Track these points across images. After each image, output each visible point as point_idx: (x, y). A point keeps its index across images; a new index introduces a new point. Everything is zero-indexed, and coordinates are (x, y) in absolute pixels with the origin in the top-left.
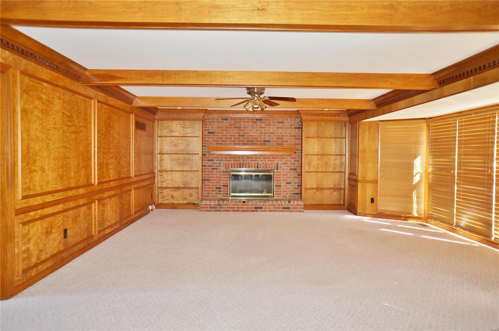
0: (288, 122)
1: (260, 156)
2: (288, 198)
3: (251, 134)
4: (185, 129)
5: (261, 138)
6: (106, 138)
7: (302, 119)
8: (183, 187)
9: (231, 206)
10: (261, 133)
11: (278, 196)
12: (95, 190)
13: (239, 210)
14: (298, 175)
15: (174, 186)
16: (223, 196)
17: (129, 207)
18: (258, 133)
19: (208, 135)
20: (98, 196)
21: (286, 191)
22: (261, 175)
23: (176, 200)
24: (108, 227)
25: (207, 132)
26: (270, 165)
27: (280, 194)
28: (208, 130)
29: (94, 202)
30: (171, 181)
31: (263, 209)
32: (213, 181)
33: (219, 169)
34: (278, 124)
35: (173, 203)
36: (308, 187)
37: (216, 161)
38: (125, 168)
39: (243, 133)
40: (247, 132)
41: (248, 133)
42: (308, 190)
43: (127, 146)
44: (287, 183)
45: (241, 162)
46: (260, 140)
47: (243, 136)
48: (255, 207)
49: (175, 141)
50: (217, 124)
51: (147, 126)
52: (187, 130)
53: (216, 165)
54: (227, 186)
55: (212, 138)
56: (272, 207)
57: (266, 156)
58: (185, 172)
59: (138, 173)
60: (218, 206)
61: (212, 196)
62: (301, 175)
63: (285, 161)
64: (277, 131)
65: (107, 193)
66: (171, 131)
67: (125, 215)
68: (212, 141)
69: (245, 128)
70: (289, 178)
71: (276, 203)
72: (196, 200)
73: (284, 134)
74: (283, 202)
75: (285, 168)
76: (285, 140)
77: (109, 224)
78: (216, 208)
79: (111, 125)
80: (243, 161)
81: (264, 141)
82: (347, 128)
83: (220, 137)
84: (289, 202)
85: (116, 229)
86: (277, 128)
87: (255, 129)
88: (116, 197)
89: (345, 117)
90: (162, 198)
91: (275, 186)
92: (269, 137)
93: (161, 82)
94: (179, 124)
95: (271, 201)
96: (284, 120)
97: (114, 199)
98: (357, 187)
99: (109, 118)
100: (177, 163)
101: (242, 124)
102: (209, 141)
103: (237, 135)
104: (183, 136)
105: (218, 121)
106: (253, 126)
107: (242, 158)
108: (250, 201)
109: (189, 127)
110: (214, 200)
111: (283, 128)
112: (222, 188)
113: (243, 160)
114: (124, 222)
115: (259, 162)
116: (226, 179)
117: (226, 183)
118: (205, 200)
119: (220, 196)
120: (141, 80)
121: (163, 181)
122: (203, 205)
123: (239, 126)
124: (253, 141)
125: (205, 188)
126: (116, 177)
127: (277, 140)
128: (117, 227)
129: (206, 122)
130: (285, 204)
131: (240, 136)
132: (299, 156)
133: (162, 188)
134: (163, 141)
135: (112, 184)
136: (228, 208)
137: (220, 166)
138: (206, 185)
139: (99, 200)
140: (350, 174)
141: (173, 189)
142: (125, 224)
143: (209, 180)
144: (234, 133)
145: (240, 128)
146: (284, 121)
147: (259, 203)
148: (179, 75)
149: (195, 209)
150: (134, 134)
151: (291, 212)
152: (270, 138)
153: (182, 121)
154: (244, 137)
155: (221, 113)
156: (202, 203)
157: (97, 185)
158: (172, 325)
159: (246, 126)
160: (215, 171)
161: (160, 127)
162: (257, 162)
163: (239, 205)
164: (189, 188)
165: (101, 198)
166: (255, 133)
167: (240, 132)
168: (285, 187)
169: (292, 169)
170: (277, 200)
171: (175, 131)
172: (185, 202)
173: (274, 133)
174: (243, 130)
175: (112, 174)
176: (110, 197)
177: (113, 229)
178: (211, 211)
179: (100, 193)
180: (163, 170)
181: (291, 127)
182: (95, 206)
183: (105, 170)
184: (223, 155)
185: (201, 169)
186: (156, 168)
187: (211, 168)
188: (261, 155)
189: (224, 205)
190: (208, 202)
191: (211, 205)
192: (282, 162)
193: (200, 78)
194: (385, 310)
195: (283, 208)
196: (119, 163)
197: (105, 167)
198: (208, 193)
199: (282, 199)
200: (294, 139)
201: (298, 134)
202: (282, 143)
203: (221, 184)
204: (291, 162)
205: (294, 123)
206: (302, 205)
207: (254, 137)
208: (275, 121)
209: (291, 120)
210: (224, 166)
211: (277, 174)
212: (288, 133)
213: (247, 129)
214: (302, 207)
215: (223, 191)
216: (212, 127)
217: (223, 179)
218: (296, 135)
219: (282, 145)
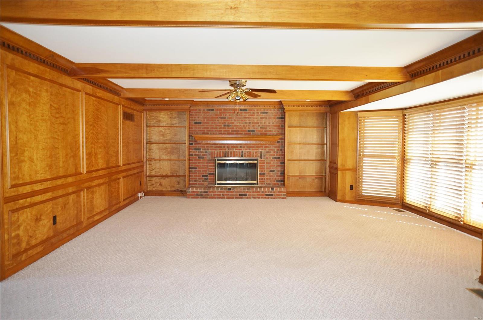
0: (272, 112)
1: (244, 145)
2: (271, 185)
3: (236, 124)
4: (172, 120)
5: (245, 128)
6: (95, 129)
7: (285, 110)
8: (171, 175)
9: (217, 193)
10: (246, 123)
11: (262, 184)
12: (84, 178)
13: (225, 197)
14: (281, 163)
15: (162, 174)
16: (209, 184)
17: (118, 194)
18: (242, 123)
19: (194, 126)
20: (86, 184)
21: (270, 179)
22: (246, 163)
23: (164, 188)
24: (97, 214)
25: (193, 122)
26: (254, 154)
27: (264, 182)
28: (195, 120)
29: (82, 190)
30: (159, 169)
31: (247, 196)
32: (200, 170)
33: (205, 158)
34: (261, 114)
35: (162, 191)
36: (291, 175)
37: (203, 150)
38: (113, 157)
39: (228, 123)
40: (232, 122)
41: (234, 123)
42: (291, 178)
43: (115, 136)
44: (271, 171)
45: (226, 151)
46: (245, 129)
47: (228, 126)
48: (240, 194)
49: (163, 131)
50: (203, 114)
51: (135, 116)
52: (174, 120)
53: (203, 154)
54: (213, 174)
55: (199, 128)
56: (256, 194)
57: (250, 145)
58: (173, 161)
59: (126, 162)
61: (199, 184)
62: (284, 163)
63: (269, 150)
64: (261, 121)
65: (95, 181)
66: (159, 121)
67: (114, 202)
68: (199, 131)
69: (230, 118)
70: (273, 166)
71: (259, 190)
72: (183, 187)
73: (268, 124)
74: (267, 189)
75: (269, 156)
76: (268, 129)
77: (99, 211)
78: (203, 195)
79: (100, 116)
80: (229, 150)
81: (248, 131)
82: (328, 118)
83: (206, 127)
84: (273, 189)
85: (105, 216)
86: (261, 118)
87: (240, 119)
88: (104, 185)
89: (326, 108)
90: (150, 185)
91: (259, 174)
93: (145, 75)
94: (167, 114)
95: (255, 188)
96: (267, 110)
97: (103, 187)
98: (337, 175)
99: (97, 110)
100: (165, 152)
101: (227, 114)
102: (195, 131)
103: (222, 125)
104: (171, 126)
105: (204, 112)
106: (237, 116)
107: (228, 147)
108: (235, 189)
109: (177, 117)
110: (201, 187)
111: (266, 118)
112: (208, 176)
113: (229, 149)
114: (114, 208)
116: (212, 167)
117: (212, 171)
118: (192, 188)
119: (206, 184)
120: (126, 73)
121: (152, 169)
122: (189, 192)
123: (225, 116)
124: (238, 131)
125: (191, 176)
126: (105, 166)
127: (261, 130)
128: (106, 214)
129: (193, 113)
130: (268, 191)
131: (225, 126)
132: (282, 145)
133: (151, 176)
134: (151, 131)
135: (101, 173)
136: (214, 195)
137: (206, 155)
138: (193, 173)
139: (88, 188)
140: (330, 162)
141: (161, 177)
142: (114, 210)
143: (196, 168)
144: (220, 123)
145: (225, 118)
146: (268, 112)
147: (244, 190)
148: (162, 68)
149: (183, 196)
150: (123, 125)
151: (274, 198)
152: (254, 128)
153: (169, 112)
154: (230, 127)
155: (207, 104)
156: (189, 191)
157: (86, 174)
158: (153, 305)
159: (231, 117)
160: (202, 159)
161: (148, 117)
162: (242, 151)
163: (224, 192)
164: (177, 176)
165: (90, 186)
166: (239, 123)
167: (225, 122)
168: (269, 175)
169: (275, 158)
170: (260, 187)
171: (162, 121)
172: (173, 189)
173: (258, 123)
174: (228, 121)
175: (101, 163)
176: (99, 185)
177: (102, 216)
178: (197, 198)
179: (88, 181)
180: (151, 159)
181: (274, 117)
182: (83, 194)
183: (94, 159)
184: (209, 145)
185: (188, 157)
186: (145, 157)
187: (197, 157)
188: (246, 144)
189: (210, 192)
190: (195, 190)
191: (198, 192)
192: (266, 151)
193: (182, 72)
194: (354, 290)
195: (267, 195)
196: (107, 153)
197: (93, 157)
198: (195, 181)
199: (266, 186)
200: (277, 129)
201: (281, 124)
202: (266, 132)
203: (207, 172)
204: (274, 151)
205: (277, 113)
206: (284, 192)
207: (239, 127)
208: (259, 112)
209: (274, 110)
210: (210, 155)
211: (261, 162)
212: (271, 123)
213: (232, 119)
214: (285, 194)
215: (210, 179)
216: (198, 118)
217: (209, 167)
218: (279, 125)
219: (266, 134)
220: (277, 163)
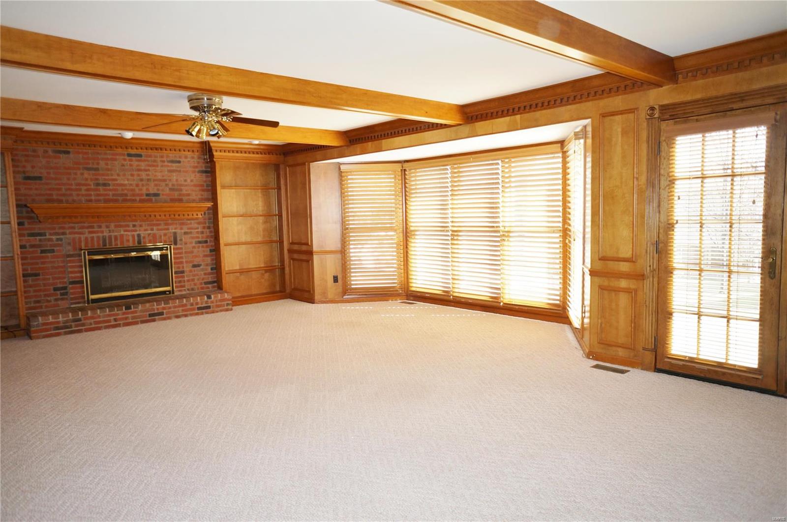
0: (189, 161)
3: (122, 182)
5: (141, 190)
7: (215, 157)
9: (102, 319)
10: (142, 180)
11: (180, 291)
13: (120, 324)
14: (212, 251)
16: (72, 304)
18: (134, 180)
19: (24, 184)
21: (193, 280)
25: (21, 176)
26: (163, 237)
27: (184, 286)
28: (25, 172)
31: (164, 316)
32: (48, 277)
33: (59, 251)
34: (170, 164)
37: (51, 234)
39: (105, 180)
40: (113, 177)
41: (116, 180)
42: (231, 274)
44: (194, 266)
45: (105, 234)
46: (140, 192)
47: (104, 185)
48: (149, 314)
50: (44, 161)
53: (51, 243)
54: (82, 282)
55: (36, 189)
56: (181, 309)
57: (153, 221)
60: (73, 324)
61: (46, 307)
62: (218, 250)
63: (188, 229)
64: (169, 176)
69: (108, 170)
70: (196, 256)
71: (185, 302)
73: (183, 183)
74: (199, 298)
75: (189, 240)
76: (184, 192)
78: (71, 327)
80: (110, 232)
81: (147, 195)
82: (282, 173)
83: (54, 186)
84: (209, 297)
86: (169, 171)
87: (129, 173)
89: (278, 156)
91: (175, 274)
92: (156, 188)
95: (173, 299)
96: (180, 157)
98: (311, 262)
102: (25, 195)
103: (92, 183)
105: (47, 155)
106: (123, 167)
107: (108, 227)
108: (140, 305)
111: (180, 171)
112: (68, 288)
113: (109, 230)
115: (140, 232)
116: (76, 270)
117: (77, 277)
118: (41, 317)
119: (65, 304)
122: (38, 325)
123: (95, 166)
124: (126, 195)
125: (28, 292)
127: (172, 192)
129: (17, 155)
130: (201, 301)
131: (98, 185)
132: (211, 219)
136: (96, 323)
137: (61, 245)
138: (30, 286)
140: (293, 244)
143: (38, 275)
144: (86, 179)
145: (97, 169)
146: (181, 160)
147: (157, 305)
149: (12, 337)
151: (213, 313)
152: (158, 190)
154: (108, 188)
156: (36, 323)
159: (109, 167)
160: (49, 254)
162: (138, 233)
163: (118, 315)
166: (128, 180)
167: (98, 177)
168: (191, 274)
169: (200, 242)
170: (181, 297)
173: (165, 180)
174: (103, 175)
178: (58, 335)
181: (194, 169)
185: (19, 253)
187: (39, 250)
189: (86, 319)
190: (51, 319)
191: (58, 323)
192: (183, 231)
195: (199, 309)
198: (36, 302)
199: (190, 294)
200: (200, 190)
201: (205, 181)
202: (181, 197)
203: (65, 280)
204: (197, 230)
205: (198, 163)
206: (228, 300)
207: (128, 188)
208: (165, 159)
209: (193, 158)
210: (69, 244)
211: (177, 251)
212: (189, 181)
213: (113, 172)
214: (229, 302)
215: (72, 293)
216: (33, 167)
217: (70, 270)
218: (202, 183)
219: (180, 200)
220: (204, 251)
